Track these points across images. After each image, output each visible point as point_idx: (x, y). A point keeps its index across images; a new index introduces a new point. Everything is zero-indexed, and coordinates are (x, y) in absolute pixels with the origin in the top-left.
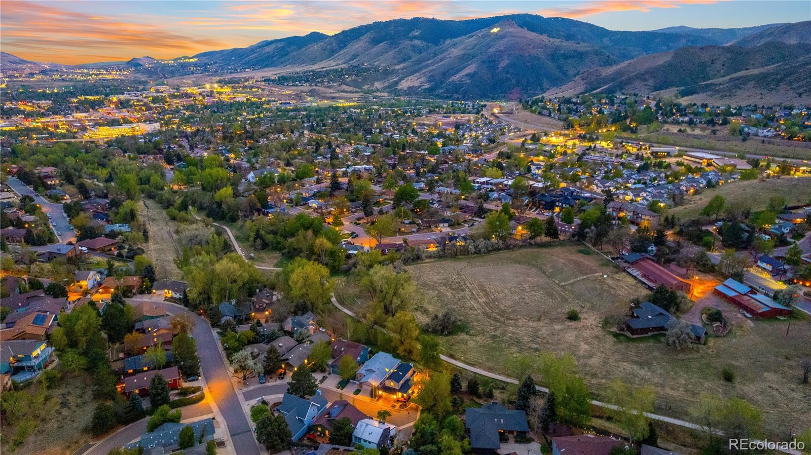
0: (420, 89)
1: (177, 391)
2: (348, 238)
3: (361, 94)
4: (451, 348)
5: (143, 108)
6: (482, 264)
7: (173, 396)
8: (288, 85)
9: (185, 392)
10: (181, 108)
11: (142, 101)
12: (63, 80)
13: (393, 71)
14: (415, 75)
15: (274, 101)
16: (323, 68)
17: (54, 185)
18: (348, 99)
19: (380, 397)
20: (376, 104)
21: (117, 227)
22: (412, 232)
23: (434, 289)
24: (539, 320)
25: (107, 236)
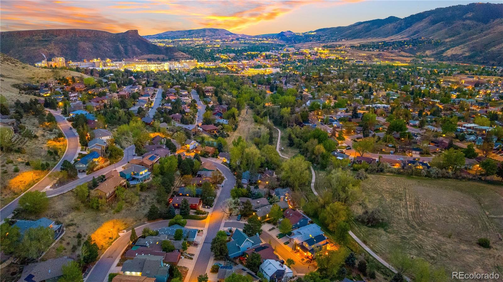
0: (461, 57)
1: (195, 211)
2: (344, 149)
3: (414, 58)
4: (367, 236)
5: (277, 60)
6: (428, 185)
7: (192, 212)
8: (364, 50)
9: (199, 212)
10: (297, 61)
11: (277, 56)
12: (245, 43)
13: (442, 43)
14: (460, 46)
15: (352, 60)
16: (392, 40)
17: (209, 96)
18: (402, 61)
19: (298, 251)
20: (422, 65)
21: (221, 121)
22: (389, 153)
23: (380, 194)
24: (450, 237)
25: (215, 125)
